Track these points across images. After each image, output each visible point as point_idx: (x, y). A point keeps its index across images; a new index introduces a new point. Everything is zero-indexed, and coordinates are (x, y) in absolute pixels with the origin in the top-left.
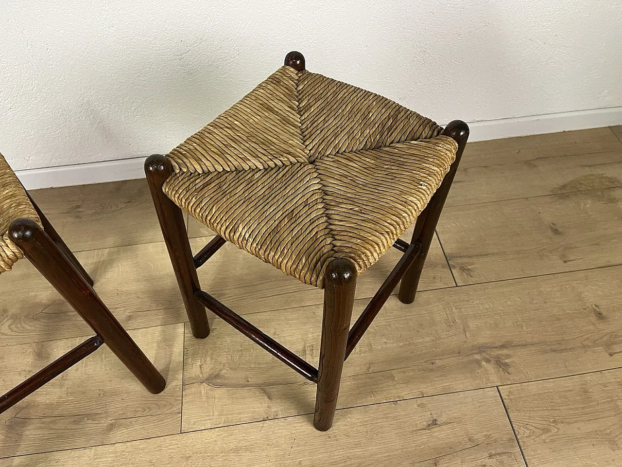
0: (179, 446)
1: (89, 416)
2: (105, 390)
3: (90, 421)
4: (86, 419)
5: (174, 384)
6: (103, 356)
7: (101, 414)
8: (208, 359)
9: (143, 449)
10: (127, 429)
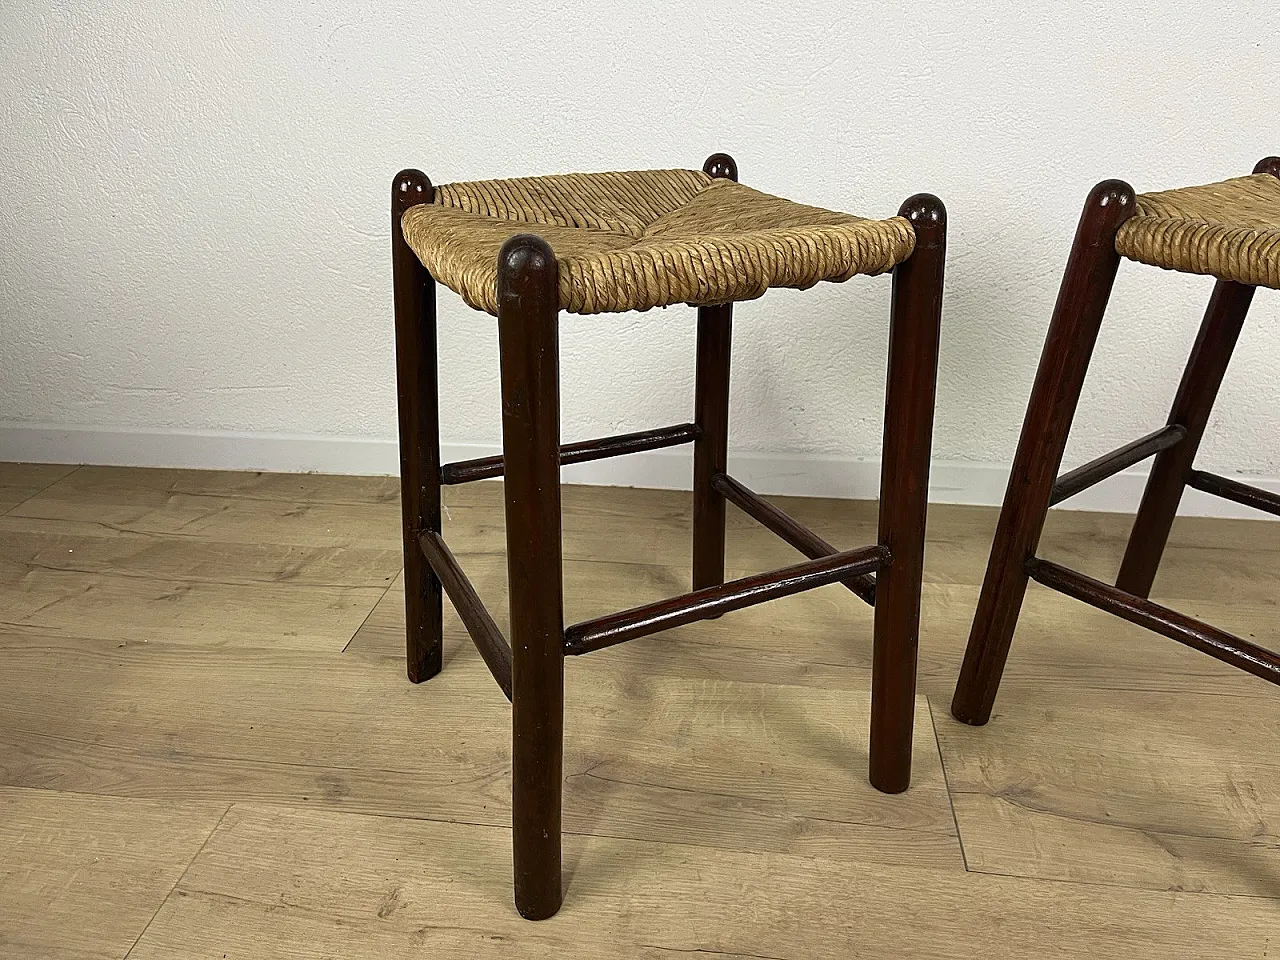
0: (968, 892)
1: (746, 801)
2: (774, 767)
3: (749, 810)
4: (740, 804)
5: (928, 785)
6: (761, 715)
7: (773, 802)
8: (997, 761)
9: (882, 880)
10: (837, 839)
